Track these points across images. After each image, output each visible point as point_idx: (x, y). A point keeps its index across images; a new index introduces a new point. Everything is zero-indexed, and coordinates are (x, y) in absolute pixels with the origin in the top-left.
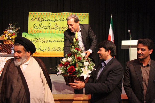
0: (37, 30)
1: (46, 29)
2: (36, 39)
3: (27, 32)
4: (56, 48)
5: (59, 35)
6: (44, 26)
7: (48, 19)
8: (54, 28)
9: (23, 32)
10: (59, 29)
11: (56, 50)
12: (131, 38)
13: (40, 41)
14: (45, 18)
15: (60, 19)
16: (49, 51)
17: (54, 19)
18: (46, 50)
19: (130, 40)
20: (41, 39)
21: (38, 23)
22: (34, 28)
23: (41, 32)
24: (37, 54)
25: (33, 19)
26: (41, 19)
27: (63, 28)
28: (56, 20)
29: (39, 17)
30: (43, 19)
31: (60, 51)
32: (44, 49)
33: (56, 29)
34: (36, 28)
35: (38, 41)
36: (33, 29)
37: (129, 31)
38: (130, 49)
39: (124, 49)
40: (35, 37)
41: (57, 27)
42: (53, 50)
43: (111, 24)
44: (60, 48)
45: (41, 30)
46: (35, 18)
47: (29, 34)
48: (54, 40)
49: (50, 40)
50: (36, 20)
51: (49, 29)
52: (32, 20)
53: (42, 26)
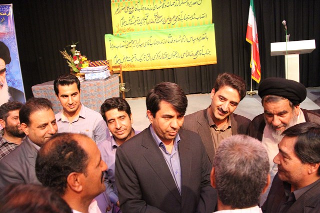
0: (127, 27)
1: (141, 24)
2: (128, 43)
3: (112, 33)
4: (160, 54)
5: (163, 33)
6: (136, 19)
7: (142, 6)
8: (154, 21)
9: (106, 34)
10: (162, 22)
11: (160, 57)
12: (287, 36)
13: (133, 45)
14: (137, 6)
15: (162, 4)
16: (150, 60)
17: (152, 7)
18: (145, 59)
19: (285, 41)
20: (135, 42)
21: (127, 16)
22: (122, 25)
23: (133, 30)
24: (131, 66)
25: (119, 11)
26: (131, 9)
27: (168, 20)
28: (156, 7)
29: (127, 6)
30: (134, 9)
31: (167, 58)
32: (142, 58)
33: (157, 21)
34: (125, 24)
35: (130, 45)
36: (120, 27)
37: (284, 22)
38: (286, 56)
39: (276, 56)
40: (124, 40)
41: (158, 19)
42: (156, 57)
43: (251, 6)
44: (166, 54)
45: (132, 26)
46: (121, 8)
47: (116, 35)
48: (155, 41)
49: (149, 42)
50: (124, 10)
51: (145, 23)
52: (117, 12)
53: (134, 20)
